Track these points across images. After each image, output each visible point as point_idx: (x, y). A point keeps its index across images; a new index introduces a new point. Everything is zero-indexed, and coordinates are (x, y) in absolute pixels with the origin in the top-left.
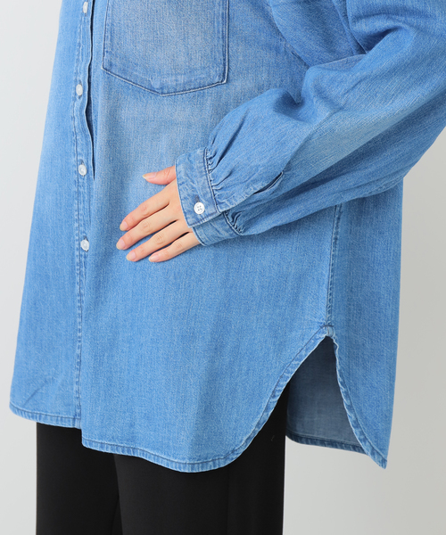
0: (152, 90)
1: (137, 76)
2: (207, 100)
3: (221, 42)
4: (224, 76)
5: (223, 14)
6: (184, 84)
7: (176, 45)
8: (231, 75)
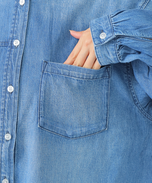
0: (67, 137)
1: (58, 129)
2: (96, 140)
3: (106, 108)
4: (106, 126)
5: (107, 93)
6: (86, 132)
7: (82, 112)
8: (109, 125)
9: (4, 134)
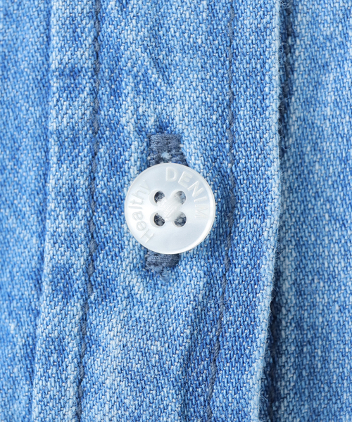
9: (117, 168)
